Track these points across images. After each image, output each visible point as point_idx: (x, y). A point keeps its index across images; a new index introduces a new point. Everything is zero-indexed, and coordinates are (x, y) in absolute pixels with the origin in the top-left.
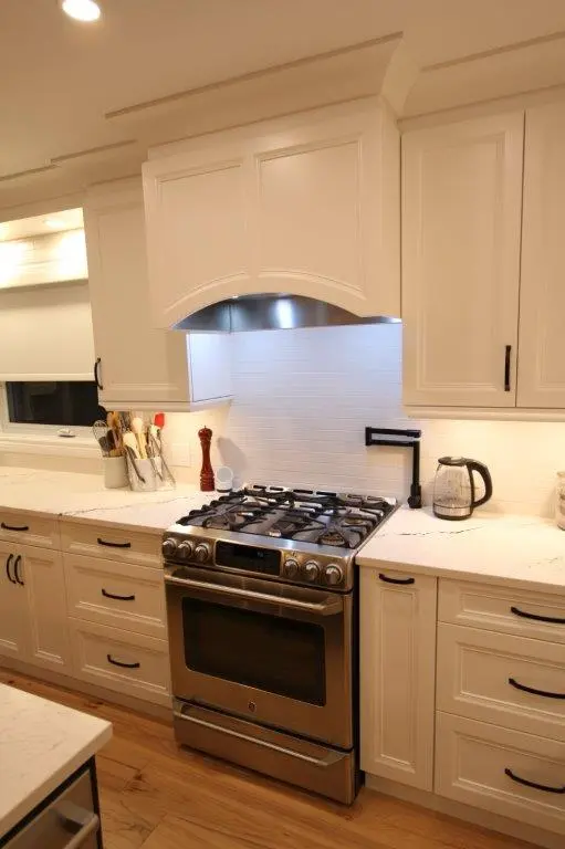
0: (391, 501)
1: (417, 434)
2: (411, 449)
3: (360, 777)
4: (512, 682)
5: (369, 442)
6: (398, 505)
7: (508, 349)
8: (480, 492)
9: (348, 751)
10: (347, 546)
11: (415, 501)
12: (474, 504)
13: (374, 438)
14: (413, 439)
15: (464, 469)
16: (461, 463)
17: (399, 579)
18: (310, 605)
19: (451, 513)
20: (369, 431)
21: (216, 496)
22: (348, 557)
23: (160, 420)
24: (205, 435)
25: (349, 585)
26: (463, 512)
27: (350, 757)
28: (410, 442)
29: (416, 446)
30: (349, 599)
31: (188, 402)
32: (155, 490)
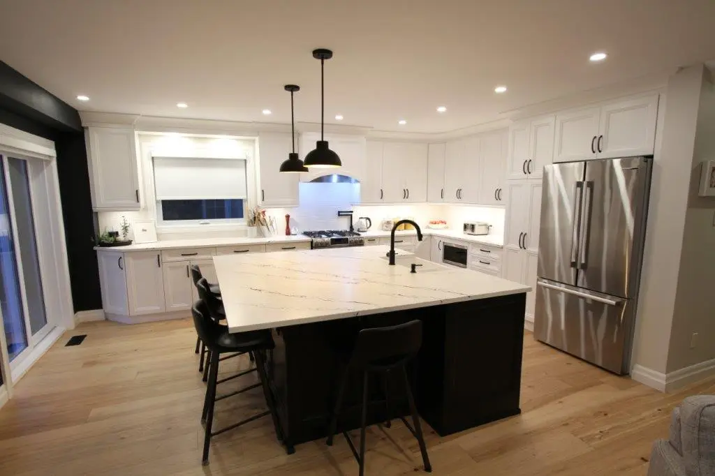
1: (352, 212)
5: (339, 215)
8: (368, 225)
12: (367, 228)
13: (340, 214)
15: (365, 220)
16: (363, 218)
20: (339, 212)
24: (288, 217)
28: (349, 215)
29: (351, 215)
31: (298, 204)
32: (273, 236)
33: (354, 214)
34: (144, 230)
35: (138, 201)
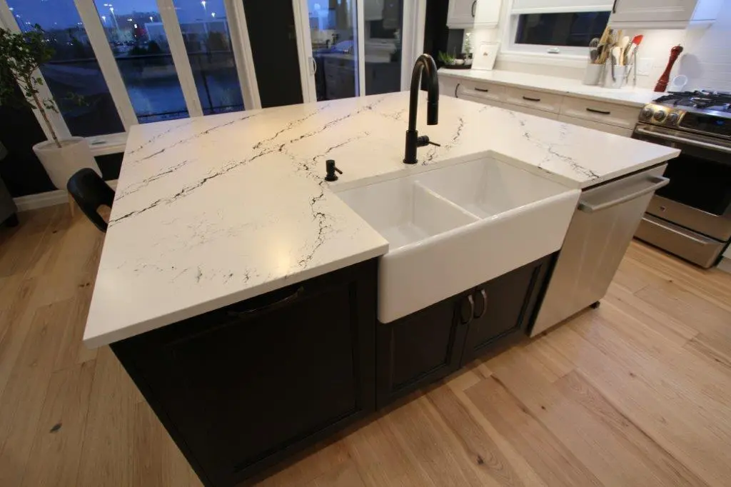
3: (720, 258)
21: (666, 94)
23: (637, 40)
24: (676, 51)
31: (687, 20)
32: (619, 88)
34: (486, 54)
35: (473, 16)
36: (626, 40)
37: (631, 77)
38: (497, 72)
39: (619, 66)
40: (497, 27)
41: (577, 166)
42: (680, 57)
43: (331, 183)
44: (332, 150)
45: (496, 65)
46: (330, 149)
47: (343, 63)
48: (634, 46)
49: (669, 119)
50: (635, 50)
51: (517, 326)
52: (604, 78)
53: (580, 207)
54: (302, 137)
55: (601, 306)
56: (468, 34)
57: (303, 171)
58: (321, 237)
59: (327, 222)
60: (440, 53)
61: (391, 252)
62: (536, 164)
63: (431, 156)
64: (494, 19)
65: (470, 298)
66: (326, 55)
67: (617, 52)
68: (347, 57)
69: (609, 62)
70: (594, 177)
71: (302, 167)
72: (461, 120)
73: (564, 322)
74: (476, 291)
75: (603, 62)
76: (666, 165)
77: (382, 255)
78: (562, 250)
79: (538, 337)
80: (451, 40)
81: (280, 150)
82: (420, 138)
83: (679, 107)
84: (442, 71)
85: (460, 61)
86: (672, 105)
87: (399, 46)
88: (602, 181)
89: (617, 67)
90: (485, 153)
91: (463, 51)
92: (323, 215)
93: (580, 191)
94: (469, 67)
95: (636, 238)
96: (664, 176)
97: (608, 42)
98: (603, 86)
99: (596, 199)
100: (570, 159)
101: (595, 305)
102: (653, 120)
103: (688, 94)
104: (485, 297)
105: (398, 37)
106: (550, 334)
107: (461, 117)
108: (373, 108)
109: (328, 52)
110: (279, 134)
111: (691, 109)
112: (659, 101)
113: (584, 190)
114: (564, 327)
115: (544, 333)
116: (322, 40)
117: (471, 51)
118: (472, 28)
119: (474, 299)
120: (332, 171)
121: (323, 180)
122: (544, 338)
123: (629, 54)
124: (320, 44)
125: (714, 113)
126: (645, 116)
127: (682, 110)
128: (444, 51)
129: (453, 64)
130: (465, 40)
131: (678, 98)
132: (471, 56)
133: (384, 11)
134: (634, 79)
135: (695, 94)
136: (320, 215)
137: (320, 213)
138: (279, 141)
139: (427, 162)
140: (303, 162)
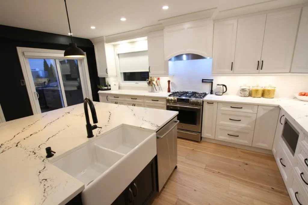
0: (207, 93)
2: (211, 83)
3: (201, 138)
4: (230, 119)
5: (203, 82)
6: (208, 94)
7: (232, 63)
8: (225, 90)
9: (200, 133)
10: (201, 98)
11: (212, 93)
12: (223, 93)
13: (203, 81)
14: (212, 81)
16: (221, 85)
17: (211, 103)
18: (195, 107)
19: (219, 94)
20: (203, 80)
21: (171, 93)
22: (202, 100)
23: (159, 79)
24: (169, 82)
25: (202, 104)
26: (221, 94)
27: (200, 134)
28: (211, 81)
29: (212, 82)
30: (202, 106)
31: (168, 75)
32: (159, 92)
33: (213, 81)
34: (115, 85)
35: (107, 73)
36: (156, 79)
37: (161, 89)
38: (120, 90)
39: (156, 86)
40: (117, 76)
41: (152, 124)
42: (170, 83)
43: (50, 159)
44: (50, 139)
45: (119, 88)
46: (49, 139)
47: (54, 91)
48: (158, 81)
49: (174, 101)
50: (159, 81)
51: (153, 190)
52: (154, 89)
53: (158, 138)
54: (31, 135)
55: (178, 167)
56: (107, 79)
57: (33, 156)
58: (46, 194)
59: (48, 184)
60: (98, 86)
61: (86, 188)
62: (139, 126)
63: (100, 132)
64: (115, 74)
65: (130, 189)
66: (44, 88)
67: (154, 82)
68: (56, 88)
69: (153, 85)
70: (158, 127)
71: (32, 153)
72: (110, 112)
73: (169, 179)
74: (131, 185)
75: (152, 86)
76: (177, 117)
77: (82, 191)
78: (158, 154)
79: (162, 190)
80: (101, 81)
81: (17, 146)
82: (93, 126)
83: (175, 97)
84: (100, 92)
85: (106, 88)
86: (173, 97)
87: (80, 83)
88: (161, 127)
89: (156, 87)
90: (121, 125)
91: (107, 84)
92: (46, 180)
93: (155, 133)
94: (110, 89)
95: (178, 137)
96: (177, 120)
97: (151, 80)
98: (154, 92)
99: (161, 134)
100: (150, 121)
101: (176, 168)
102: (170, 101)
103: (176, 93)
104: (136, 186)
105: (79, 80)
106: (166, 187)
107: (110, 111)
108: (70, 113)
109: (46, 87)
110: (16, 136)
111: (178, 97)
112: (170, 96)
113: (156, 132)
114: (170, 181)
115: (164, 187)
116: (41, 82)
117: (109, 84)
118: (108, 77)
119: (132, 189)
120: (50, 153)
121: (45, 158)
122: (164, 189)
123: (158, 83)
124: (40, 84)
125: (184, 98)
126: (168, 101)
127: (176, 98)
128: (99, 85)
129: (104, 89)
130: (106, 81)
131: (174, 94)
132: (110, 86)
133: (71, 71)
134: (162, 90)
135: (177, 92)
136: (44, 181)
137: (44, 179)
138: (16, 141)
139: (98, 135)
140: (32, 150)
